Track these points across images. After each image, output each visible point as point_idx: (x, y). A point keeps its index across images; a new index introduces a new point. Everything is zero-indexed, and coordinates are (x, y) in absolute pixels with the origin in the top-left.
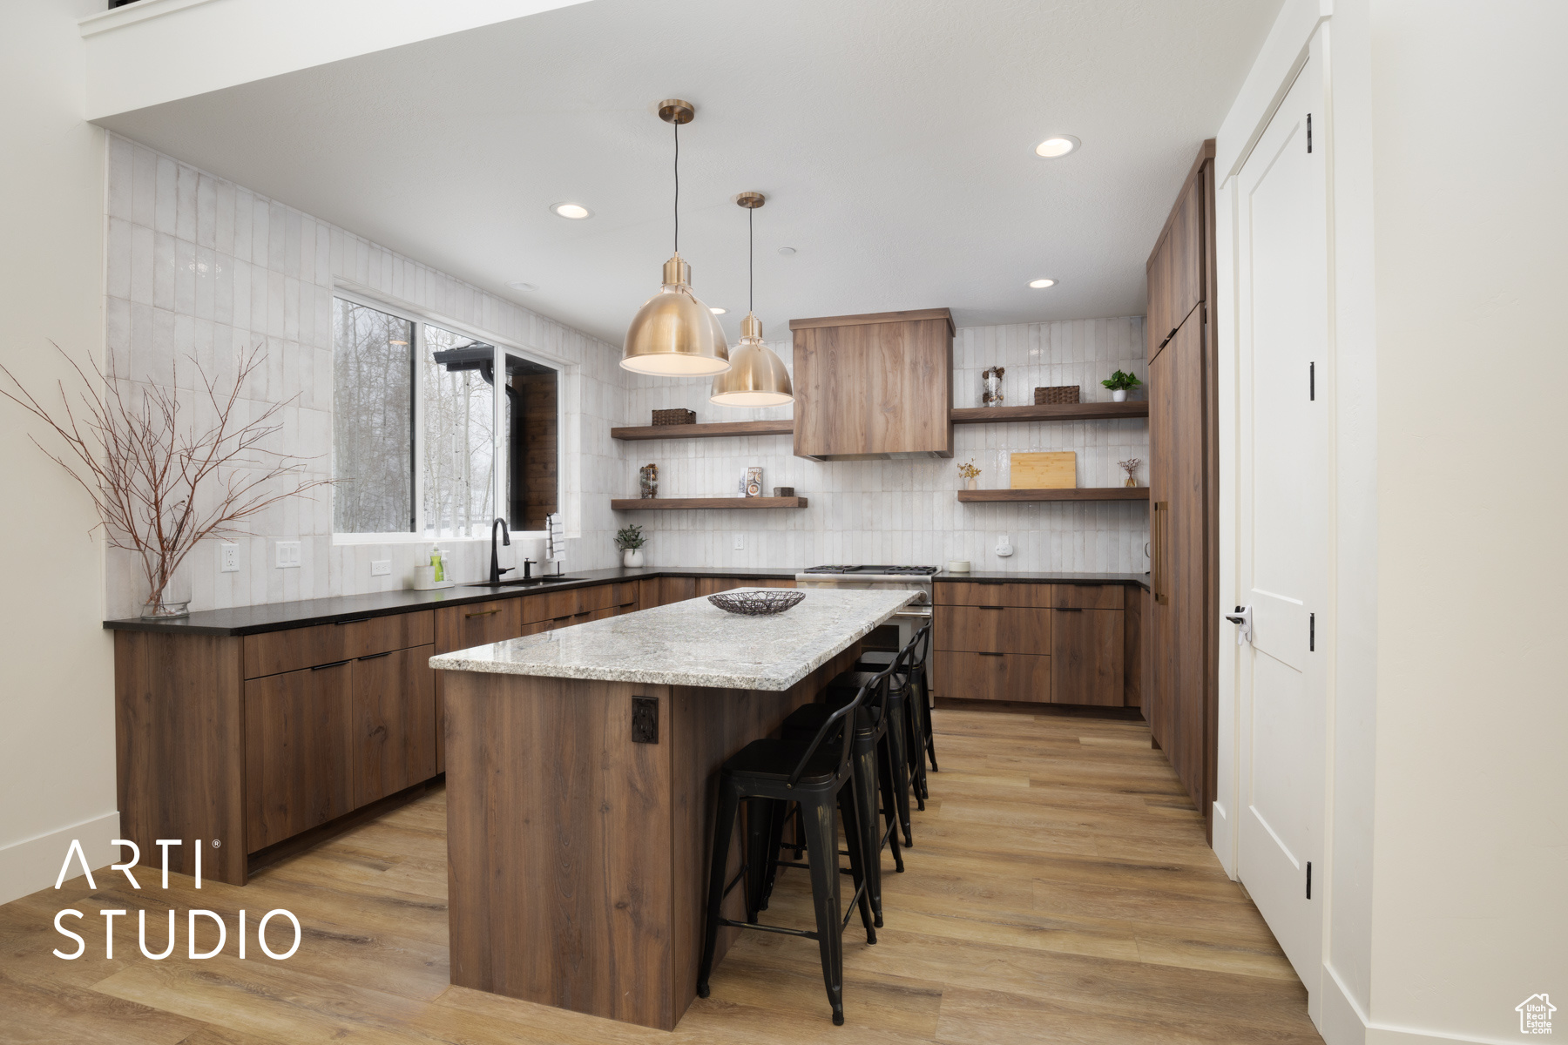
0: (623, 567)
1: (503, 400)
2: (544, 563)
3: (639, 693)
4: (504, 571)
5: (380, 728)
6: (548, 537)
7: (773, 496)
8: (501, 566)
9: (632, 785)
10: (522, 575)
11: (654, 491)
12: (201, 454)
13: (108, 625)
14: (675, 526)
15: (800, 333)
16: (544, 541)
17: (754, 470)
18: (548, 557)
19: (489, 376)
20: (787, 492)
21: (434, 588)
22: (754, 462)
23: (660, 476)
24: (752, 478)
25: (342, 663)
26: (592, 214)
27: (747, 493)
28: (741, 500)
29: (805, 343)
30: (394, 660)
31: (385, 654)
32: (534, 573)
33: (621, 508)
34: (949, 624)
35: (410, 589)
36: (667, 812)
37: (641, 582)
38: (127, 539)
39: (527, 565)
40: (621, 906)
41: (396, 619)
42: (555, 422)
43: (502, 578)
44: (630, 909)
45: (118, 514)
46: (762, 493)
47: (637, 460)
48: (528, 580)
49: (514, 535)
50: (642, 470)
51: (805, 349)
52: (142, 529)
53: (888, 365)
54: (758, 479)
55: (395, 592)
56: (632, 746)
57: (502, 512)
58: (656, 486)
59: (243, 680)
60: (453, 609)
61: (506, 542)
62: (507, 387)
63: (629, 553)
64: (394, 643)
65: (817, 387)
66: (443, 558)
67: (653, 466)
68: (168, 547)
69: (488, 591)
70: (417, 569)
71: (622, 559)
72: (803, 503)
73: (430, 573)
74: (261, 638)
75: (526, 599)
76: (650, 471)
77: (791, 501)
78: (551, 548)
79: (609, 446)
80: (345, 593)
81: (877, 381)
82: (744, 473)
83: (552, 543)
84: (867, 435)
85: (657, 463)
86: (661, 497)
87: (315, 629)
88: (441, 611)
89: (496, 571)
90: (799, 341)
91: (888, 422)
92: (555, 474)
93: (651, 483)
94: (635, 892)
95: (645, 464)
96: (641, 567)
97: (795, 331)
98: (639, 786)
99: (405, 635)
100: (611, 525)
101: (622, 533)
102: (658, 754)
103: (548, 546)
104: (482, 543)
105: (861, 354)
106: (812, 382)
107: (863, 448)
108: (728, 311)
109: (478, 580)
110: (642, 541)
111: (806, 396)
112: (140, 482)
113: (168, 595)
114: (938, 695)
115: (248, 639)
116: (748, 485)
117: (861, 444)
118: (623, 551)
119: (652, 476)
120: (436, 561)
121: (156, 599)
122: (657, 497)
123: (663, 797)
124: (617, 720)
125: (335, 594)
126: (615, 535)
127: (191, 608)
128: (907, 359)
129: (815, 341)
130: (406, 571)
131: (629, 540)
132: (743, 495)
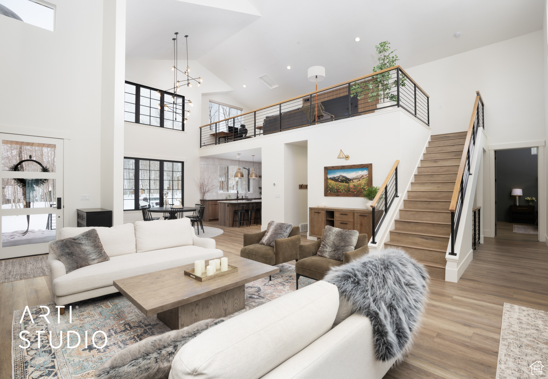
12: (206, 185)
13: (200, 199)
38: (201, 192)
43: (238, 198)
45: (201, 190)
48: (242, 198)
52: (203, 192)
59: (209, 205)
68: (204, 193)
69: (235, 198)
70: (227, 196)
74: (210, 201)
102: (229, 207)
104: (236, 193)
112: (202, 188)
113: (204, 198)
120: (229, 195)
121: (203, 198)
127: (206, 199)
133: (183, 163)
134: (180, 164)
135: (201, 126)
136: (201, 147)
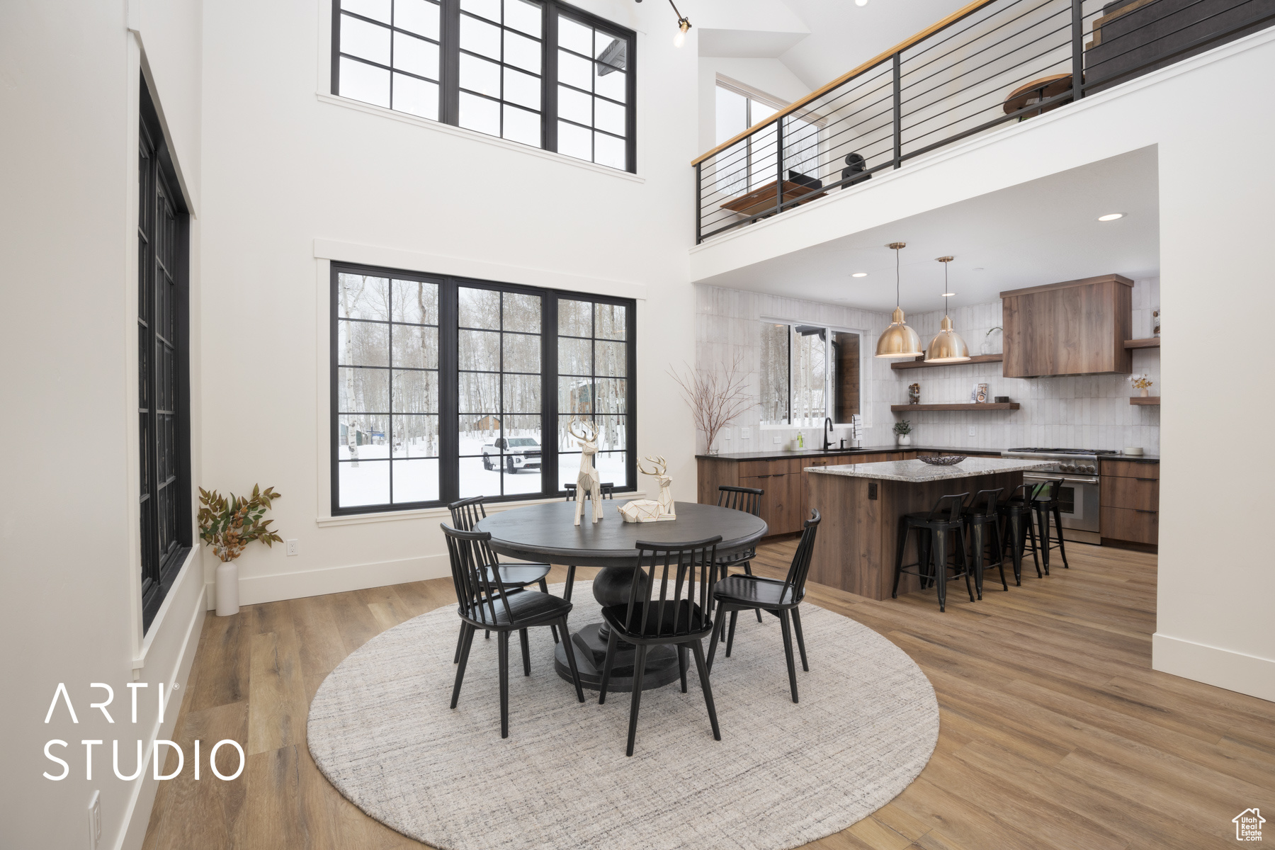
0: (898, 445)
1: (831, 351)
2: (850, 440)
3: (871, 482)
4: (830, 444)
5: (780, 505)
6: (853, 427)
7: (994, 402)
8: (829, 442)
9: (868, 514)
10: (839, 447)
11: (917, 400)
13: (696, 457)
14: (931, 422)
15: (1007, 300)
16: (851, 429)
17: (982, 386)
18: (853, 438)
19: (823, 337)
20: (1004, 400)
21: (799, 450)
22: (982, 380)
23: (921, 390)
24: (980, 391)
25: (767, 476)
26: (868, 275)
27: (977, 400)
28: (972, 405)
29: (1011, 306)
30: (785, 477)
31: (782, 475)
32: (845, 447)
33: (897, 411)
34: (1113, 489)
35: (788, 450)
36: (880, 524)
37: (905, 453)
38: (702, 426)
39: (842, 441)
40: (864, 556)
41: (786, 462)
42: (858, 360)
43: (830, 447)
44: (867, 557)
45: (700, 417)
46: (987, 400)
47: (907, 382)
48: (842, 449)
49: (835, 426)
50: (910, 387)
51: (1011, 309)
52: (706, 424)
53: (1070, 316)
54: (984, 391)
55: (783, 451)
56: (869, 500)
57: (830, 414)
58: (919, 397)
59: (739, 478)
60: (808, 459)
61: (831, 429)
62: (833, 342)
63: (901, 437)
64: (785, 471)
65: (1019, 333)
66: (803, 437)
67: (916, 385)
68: (712, 429)
69: (822, 452)
70: (792, 442)
71: (897, 440)
72: (1016, 407)
73: (798, 443)
74: (744, 464)
75: (840, 457)
76: (915, 388)
77: (1007, 406)
78: (855, 433)
79: (891, 375)
80: (764, 451)
81: (1062, 326)
82: (976, 387)
83: (855, 430)
84: (1054, 363)
85: (920, 383)
86: (921, 404)
87: (761, 462)
88: (803, 459)
89: (826, 444)
90: (1006, 305)
91: (1069, 354)
92: (858, 391)
93: (916, 395)
94: (869, 551)
95: (911, 383)
96: (909, 446)
97: (1004, 299)
98: (871, 514)
99: (789, 468)
100: (890, 420)
101: (897, 425)
102: (877, 503)
103: (853, 431)
104: (819, 430)
105: (1050, 310)
106: (1015, 329)
107: (1052, 371)
108: (956, 294)
109: (817, 448)
110: (910, 430)
111: (1012, 340)
112: (705, 408)
113: (713, 446)
114: (1104, 536)
115: (741, 463)
116: (978, 395)
117: (1050, 368)
118: (898, 435)
119: (916, 391)
120: (800, 438)
121: (709, 448)
122: (919, 403)
123: (879, 518)
124: (864, 491)
125: (761, 451)
126: (893, 426)
127: (719, 452)
128: (1084, 311)
129: (1018, 305)
130: (787, 442)
131: (902, 429)
132: (974, 402)
133: (630, 304)
134: (620, 311)
135: (696, 156)
136: (699, 241)
